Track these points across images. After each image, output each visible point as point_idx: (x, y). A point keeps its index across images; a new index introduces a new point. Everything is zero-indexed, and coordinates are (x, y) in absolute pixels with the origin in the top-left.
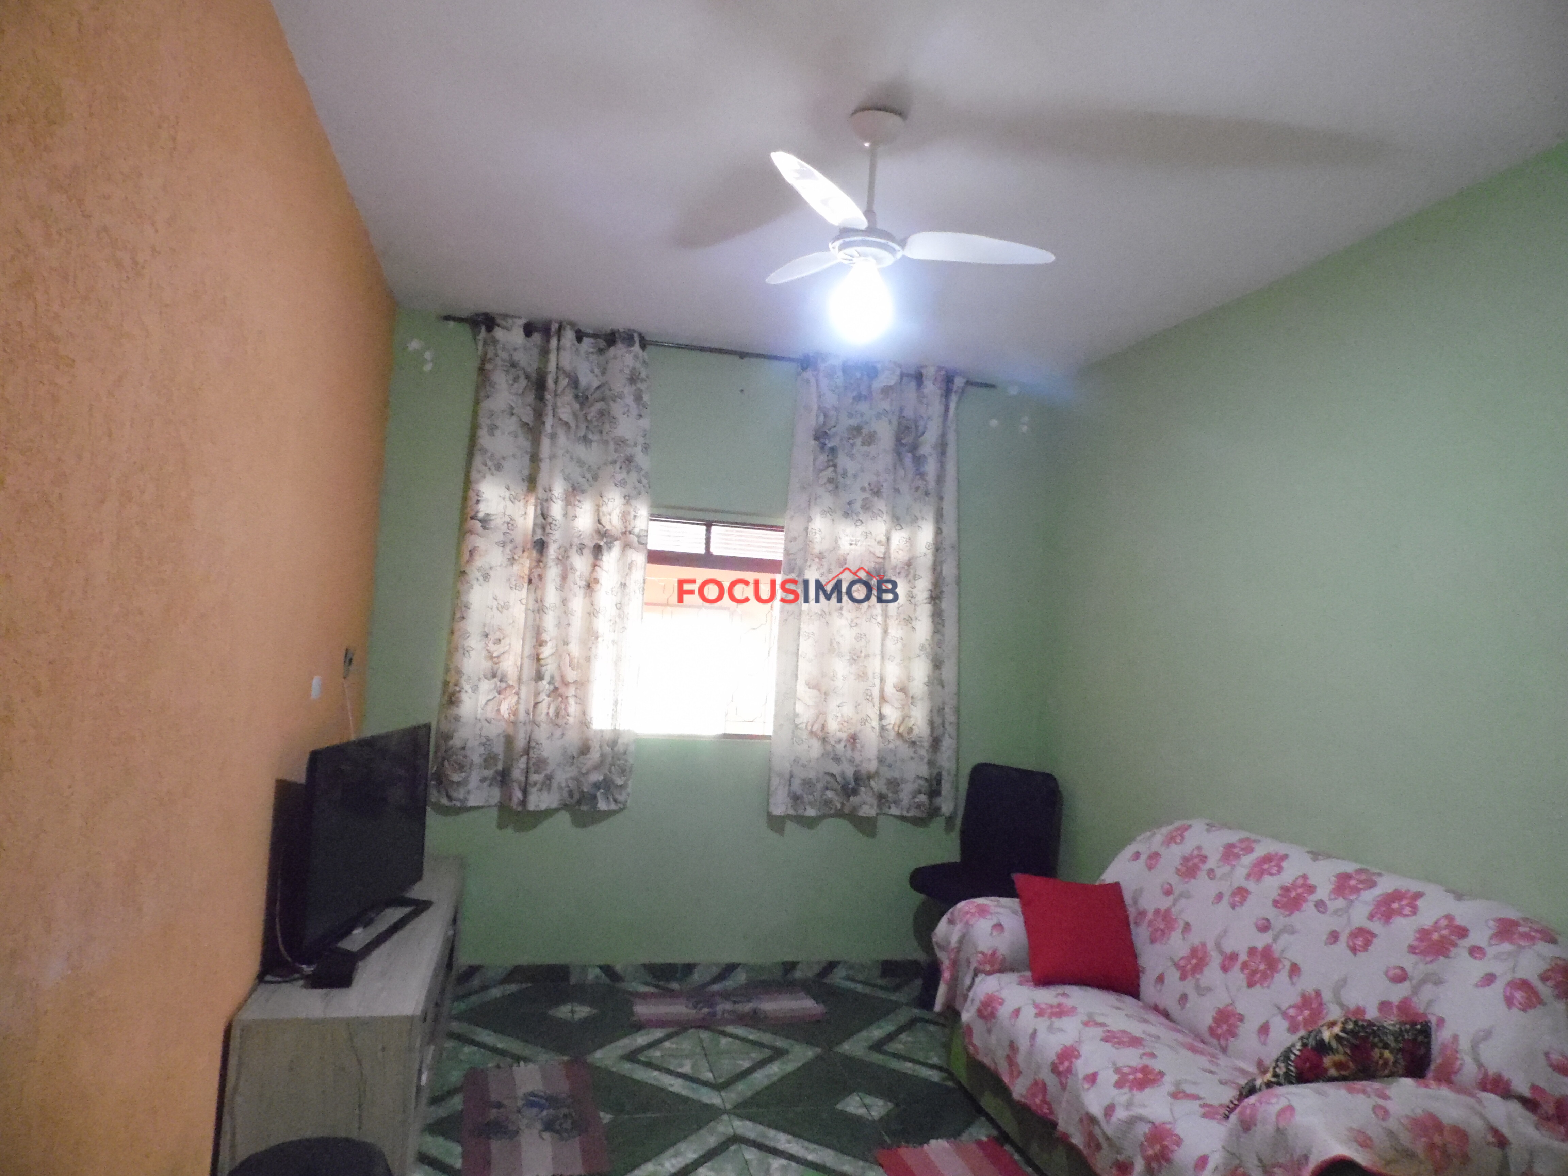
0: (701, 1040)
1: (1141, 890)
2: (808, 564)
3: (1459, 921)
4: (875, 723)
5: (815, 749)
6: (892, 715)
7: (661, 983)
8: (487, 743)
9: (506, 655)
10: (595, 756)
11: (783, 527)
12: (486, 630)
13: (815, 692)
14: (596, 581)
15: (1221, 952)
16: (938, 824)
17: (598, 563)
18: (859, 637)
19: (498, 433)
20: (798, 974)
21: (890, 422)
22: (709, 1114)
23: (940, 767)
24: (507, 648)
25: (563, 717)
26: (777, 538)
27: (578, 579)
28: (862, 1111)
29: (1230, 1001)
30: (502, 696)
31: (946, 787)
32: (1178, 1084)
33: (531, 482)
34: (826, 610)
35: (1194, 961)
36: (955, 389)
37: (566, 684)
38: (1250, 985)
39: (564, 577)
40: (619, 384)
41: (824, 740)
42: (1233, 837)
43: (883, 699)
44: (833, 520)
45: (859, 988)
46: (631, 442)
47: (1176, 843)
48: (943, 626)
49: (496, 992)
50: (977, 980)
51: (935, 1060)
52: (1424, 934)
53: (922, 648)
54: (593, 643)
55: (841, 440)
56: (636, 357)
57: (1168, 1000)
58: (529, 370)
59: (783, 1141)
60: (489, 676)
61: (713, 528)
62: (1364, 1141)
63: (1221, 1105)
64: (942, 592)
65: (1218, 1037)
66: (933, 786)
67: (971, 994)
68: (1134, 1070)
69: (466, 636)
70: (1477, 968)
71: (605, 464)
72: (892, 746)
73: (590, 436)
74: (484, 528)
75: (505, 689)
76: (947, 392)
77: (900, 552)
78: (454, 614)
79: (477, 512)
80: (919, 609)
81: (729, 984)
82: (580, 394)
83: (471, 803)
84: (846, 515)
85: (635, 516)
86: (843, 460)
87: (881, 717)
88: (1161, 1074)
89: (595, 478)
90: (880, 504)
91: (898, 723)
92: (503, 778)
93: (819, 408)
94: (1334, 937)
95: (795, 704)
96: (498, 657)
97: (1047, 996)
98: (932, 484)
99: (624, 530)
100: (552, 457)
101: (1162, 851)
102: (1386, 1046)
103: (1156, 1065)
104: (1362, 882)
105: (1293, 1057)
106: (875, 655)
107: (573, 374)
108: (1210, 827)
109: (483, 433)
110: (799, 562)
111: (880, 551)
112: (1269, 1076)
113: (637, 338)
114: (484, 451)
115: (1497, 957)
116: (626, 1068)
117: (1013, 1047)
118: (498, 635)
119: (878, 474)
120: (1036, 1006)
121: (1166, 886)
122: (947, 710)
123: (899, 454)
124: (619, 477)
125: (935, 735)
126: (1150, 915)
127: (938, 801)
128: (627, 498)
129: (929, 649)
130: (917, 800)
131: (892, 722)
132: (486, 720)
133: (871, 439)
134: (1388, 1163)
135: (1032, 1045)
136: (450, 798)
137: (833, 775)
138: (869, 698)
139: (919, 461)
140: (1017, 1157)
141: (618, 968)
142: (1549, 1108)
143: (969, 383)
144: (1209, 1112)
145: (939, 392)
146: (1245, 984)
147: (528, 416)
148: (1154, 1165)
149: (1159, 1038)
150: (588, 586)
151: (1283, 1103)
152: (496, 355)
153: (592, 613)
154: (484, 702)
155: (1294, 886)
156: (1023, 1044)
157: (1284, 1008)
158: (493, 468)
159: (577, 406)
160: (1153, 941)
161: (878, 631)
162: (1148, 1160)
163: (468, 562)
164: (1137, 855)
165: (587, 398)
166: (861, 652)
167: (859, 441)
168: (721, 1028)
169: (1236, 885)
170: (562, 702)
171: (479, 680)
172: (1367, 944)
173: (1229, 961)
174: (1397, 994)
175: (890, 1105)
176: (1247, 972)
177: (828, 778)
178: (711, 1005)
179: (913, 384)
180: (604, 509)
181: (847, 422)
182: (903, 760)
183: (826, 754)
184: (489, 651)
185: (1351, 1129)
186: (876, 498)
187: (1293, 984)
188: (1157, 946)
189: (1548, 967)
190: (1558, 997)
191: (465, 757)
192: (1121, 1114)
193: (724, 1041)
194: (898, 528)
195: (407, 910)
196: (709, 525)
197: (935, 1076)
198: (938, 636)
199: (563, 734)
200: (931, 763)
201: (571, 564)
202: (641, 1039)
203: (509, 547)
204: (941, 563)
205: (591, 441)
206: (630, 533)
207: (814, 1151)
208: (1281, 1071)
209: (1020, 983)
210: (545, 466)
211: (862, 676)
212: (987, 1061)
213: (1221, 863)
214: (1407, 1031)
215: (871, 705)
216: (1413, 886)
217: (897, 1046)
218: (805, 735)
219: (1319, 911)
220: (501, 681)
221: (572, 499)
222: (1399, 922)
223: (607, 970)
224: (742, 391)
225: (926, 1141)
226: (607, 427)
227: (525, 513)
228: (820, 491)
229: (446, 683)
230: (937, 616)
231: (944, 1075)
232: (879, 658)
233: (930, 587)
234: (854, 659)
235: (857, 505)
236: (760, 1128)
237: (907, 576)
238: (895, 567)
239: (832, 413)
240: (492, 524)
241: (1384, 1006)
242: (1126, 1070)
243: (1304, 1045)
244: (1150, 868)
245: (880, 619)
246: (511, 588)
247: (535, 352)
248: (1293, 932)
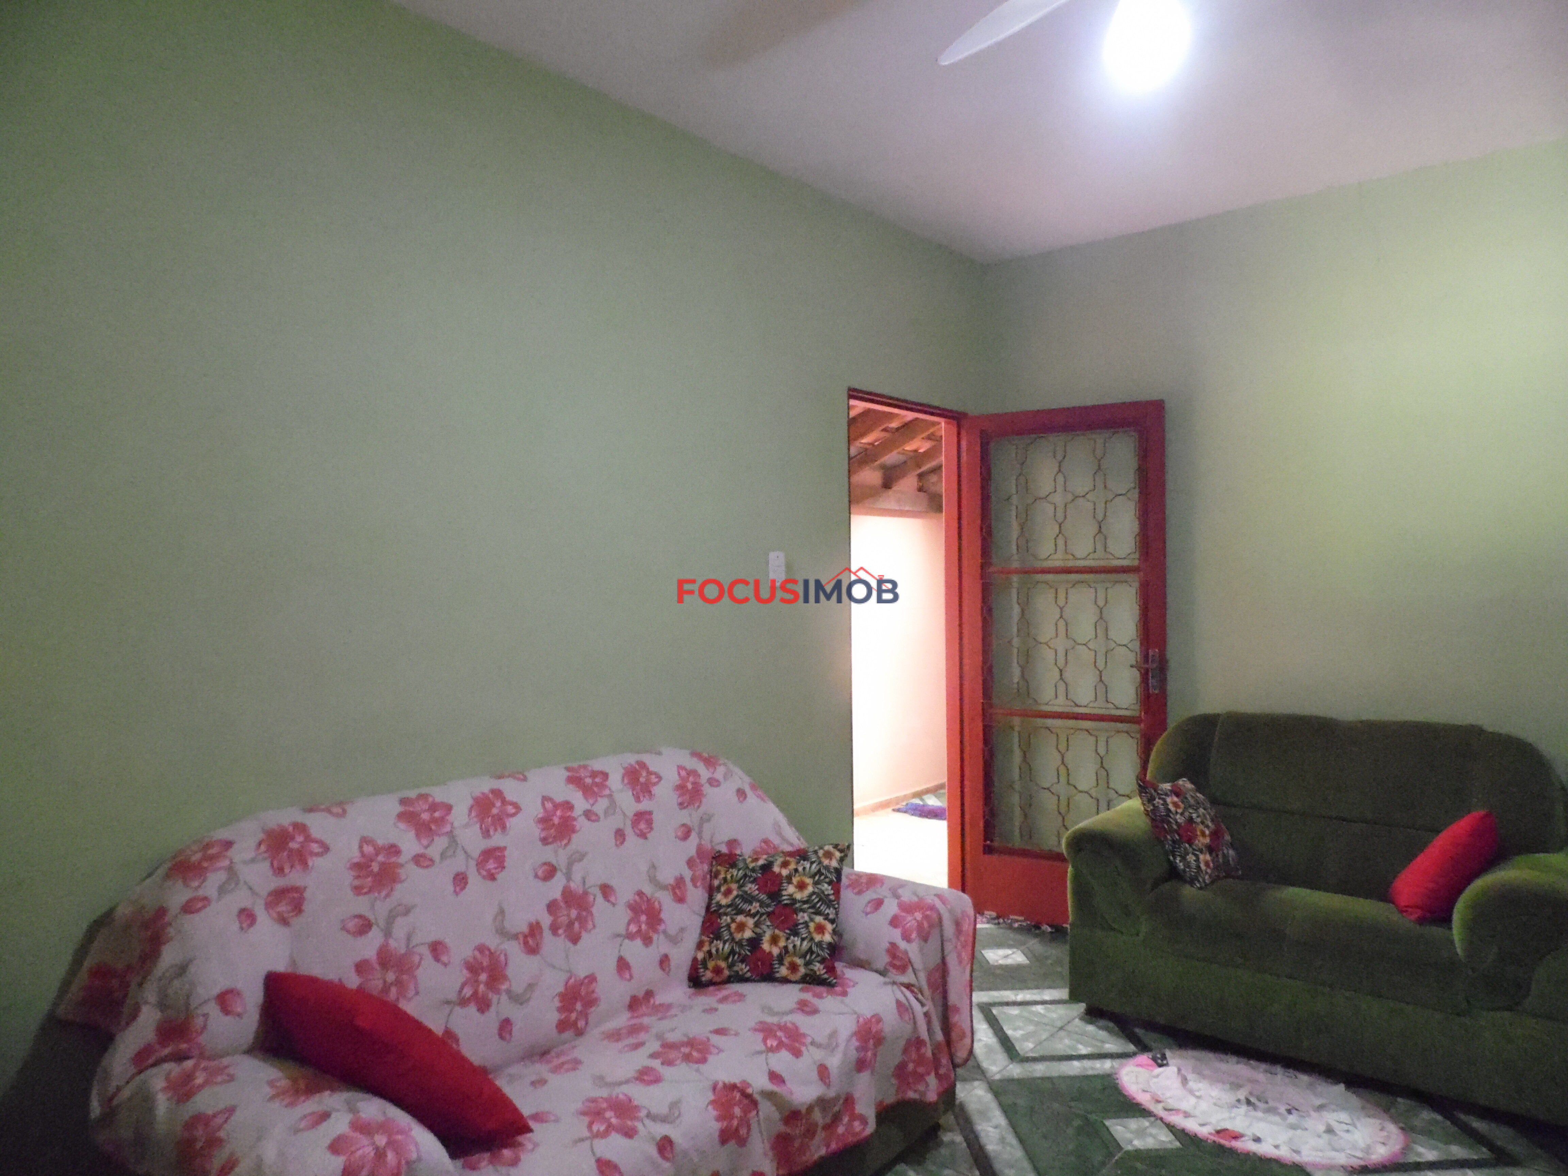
15: (514, 937)
47: (318, 854)
70: (728, 791)
94: (620, 835)
108: (326, 812)
115: (725, 778)
157: (623, 932)
164: (248, 915)
172: (650, 823)
173: (531, 938)
176: (561, 931)
187: (613, 904)
248: (582, 857)
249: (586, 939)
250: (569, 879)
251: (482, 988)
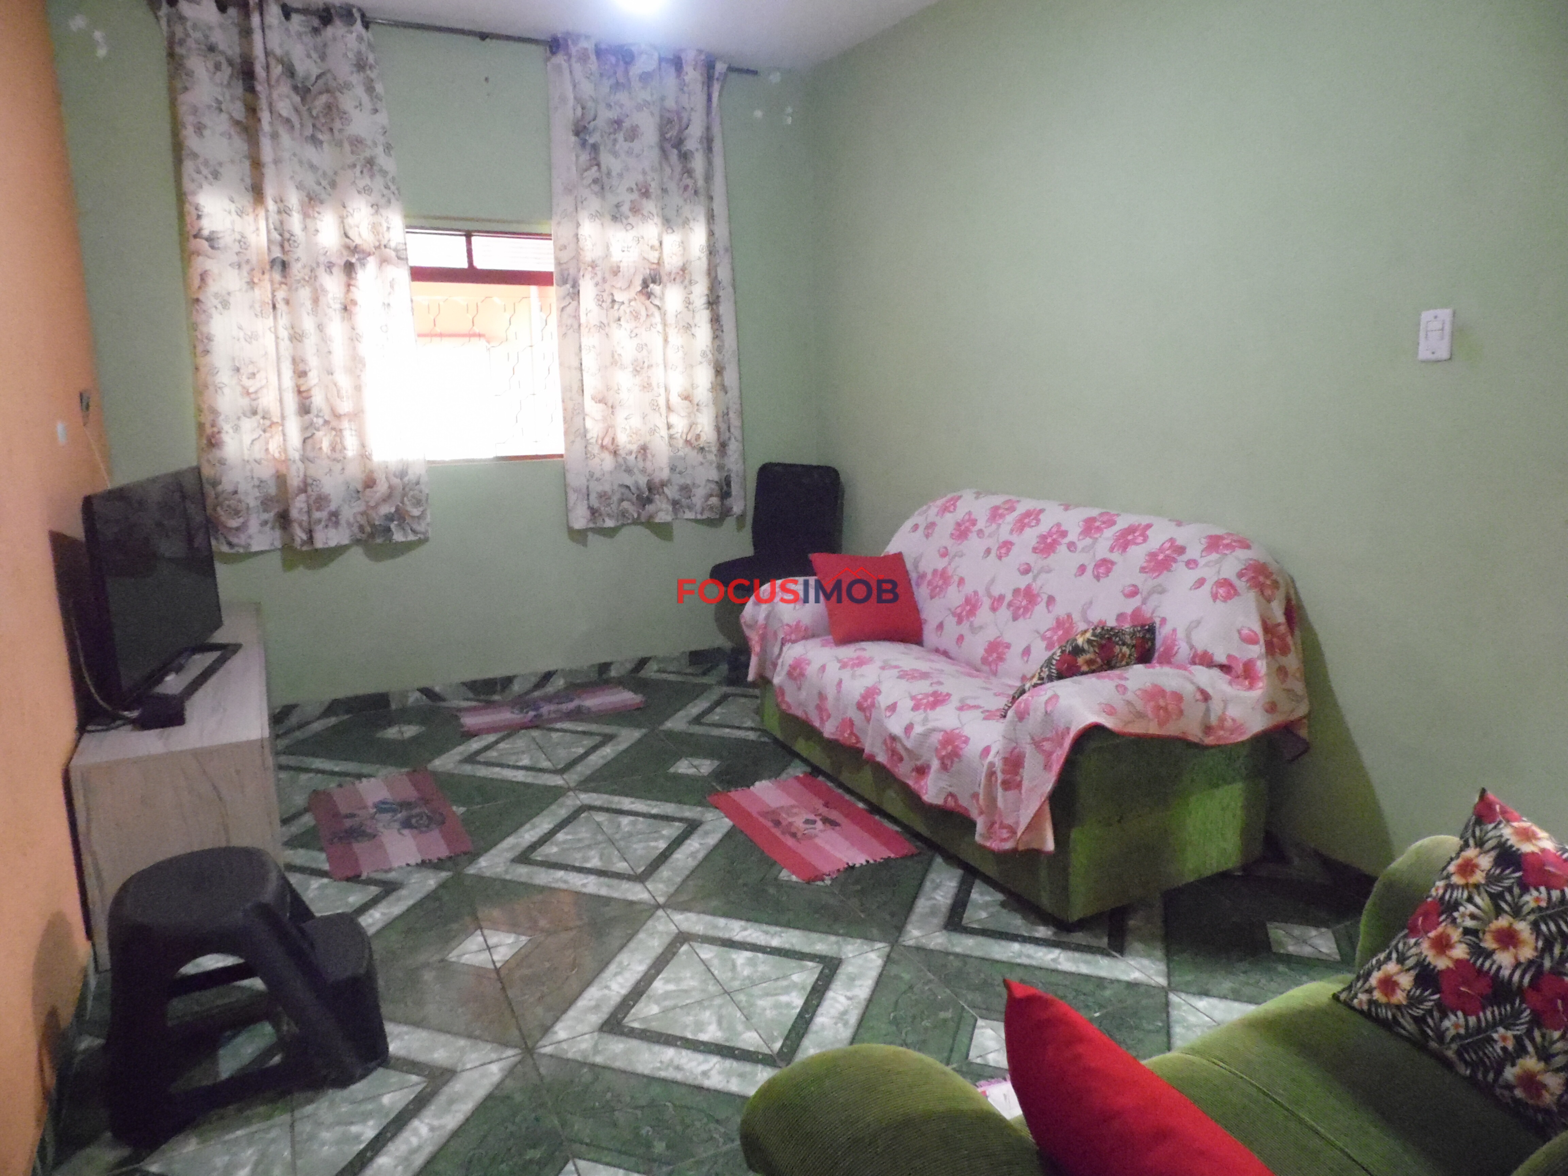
0: (534, 739)
1: (921, 556)
2: (581, 273)
3: (1180, 542)
4: (664, 432)
5: (608, 462)
6: (680, 424)
7: (482, 697)
8: (261, 484)
9: (265, 391)
10: (382, 488)
11: (550, 235)
12: (237, 365)
13: (601, 406)
14: (354, 302)
15: (990, 596)
16: (730, 523)
17: (352, 282)
18: (641, 347)
19: (206, 133)
20: (613, 673)
21: (652, 114)
22: (556, 793)
23: (729, 470)
24: (264, 382)
25: (341, 451)
26: (547, 246)
27: (331, 302)
28: (692, 771)
29: (999, 634)
30: (268, 435)
31: (735, 488)
32: (962, 700)
33: (257, 192)
34: (605, 322)
35: (968, 608)
36: (717, 75)
37: (338, 417)
38: (1015, 618)
39: (316, 301)
40: (344, 70)
41: (615, 453)
42: (997, 500)
43: (669, 408)
44: (602, 224)
45: (672, 677)
46: (369, 143)
47: (950, 512)
48: (722, 331)
49: (317, 726)
50: (785, 649)
51: (749, 724)
52: (1152, 556)
53: (704, 354)
54: (361, 371)
55: (602, 136)
56: (360, 39)
57: (947, 641)
58: (229, 52)
59: (627, 803)
60: (248, 414)
61: (474, 239)
62: (1110, 711)
63: (998, 710)
64: (718, 297)
65: (989, 664)
66: (724, 489)
67: (780, 661)
68: (927, 695)
69: (214, 372)
70: (1193, 575)
71: (343, 168)
72: (681, 453)
73: (320, 136)
74: (212, 247)
75: (270, 426)
76: (709, 79)
77: (674, 257)
78: (195, 347)
79: (200, 230)
80: (697, 316)
81: (550, 689)
82: (299, 85)
83: (255, 548)
84: (615, 218)
85: (388, 228)
86: (606, 158)
87: (669, 427)
88: (949, 695)
89: (333, 184)
90: (650, 206)
91: (685, 431)
92: (284, 520)
93: (575, 98)
94: (1082, 569)
95: (584, 419)
96: (256, 392)
97: (848, 652)
98: (701, 183)
99: (377, 244)
100: (277, 162)
101: (937, 520)
102: (1124, 644)
103: (943, 689)
104: (1104, 523)
105: (1054, 662)
106: (657, 365)
107: (285, 59)
108: (978, 495)
109: (188, 132)
110: (572, 271)
111: (653, 256)
112: (1035, 680)
113: (357, 15)
114: (195, 156)
115: (1207, 565)
116: (468, 769)
117: (822, 697)
118: (251, 369)
119: (644, 173)
120: (839, 661)
121: (942, 550)
122: (731, 415)
123: (663, 150)
124: (361, 183)
125: (722, 440)
126: (929, 577)
127: (728, 502)
128: (376, 207)
129: (710, 356)
130: (709, 503)
131: (680, 431)
132: (256, 461)
133: (633, 134)
134: (1127, 723)
135: (839, 692)
136: (230, 544)
137: (628, 487)
138: (655, 407)
139: (685, 157)
140: (830, 784)
141: (437, 689)
142: (1239, 668)
143: (731, 69)
144: (989, 715)
145: (699, 78)
146: (1011, 619)
147: (238, 111)
148: (948, 762)
149: (943, 671)
150: (345, 309)
151: (1049, 694)
152: (188, 35)
153: (354, 338)
154: (249, 442)
155: (1050, 534)
156: (831, 693)
157: (1042, 632)
158: (210, 176)
159: (297, 99)
160: (932, 597)
161: (660, 340)
162: (942, 760)
163: (200, 288)
164: (916, 527)
165: (309, 90)
166: (644, 362)
167: (620, 136)
168: (551, 726)
169: (1001, 540)
170: (336, 435)
171: (239, 418)
172: (1108, 572)
173: (997, 603)
174: (1129, 606)
175: (716, 763)
176: (1012, 608)
177: (624, 490)
178: (537, 709)
179: (672, 70)
180: (350, 221)
181: (605, 115)
182: (693, 467)
183: (618, 466)
184: (244, 387)
185: (1100, 704)
186: (645, 199)
187: (1049, 612)
188: (937, 601)
189: (1244, 567)
190: (1250, 588)
191: (240, 501)
192: (918, 729)
193: (555, 736)
194: (670, 231)
195: (216, 655)
196: (468, 236)
197: (752, 736)
198: (718, 342)
199: (343, 469)
200: (720, 467)
201: (321, 285)
202: (475, 745)
203: (246, 268)
204: (716, 266)
205: (321, 142)
206: (385, 246)
207: (656, 806)
208: (1044, 675)
209: (823, 646)
210: (269, 172)
211: (647, 387)
212: (799, 713)
213: (988, 524)
214: (1139, 632)
215: (658, 415)
216: (1143, 520)
217: (715, 717)
218: (596, 450)
219: (1070, 550)
220: (264, 418)
221: (311, 212)
222: (1133, 550)
223: (427, 692)
224: (487, 79)
225: (753, 784)
226: (337, 125)
227: (258, 229)
228: (586, 193)
229: (201, 426)
230: (715, 320)
231: (758, 733)
232: (662, 367)
233: (706, 292)
234: (636, 371)
235: (625, 208)
236: (606, 796)
237: (682, 282)
238: (670, 273)
239: (590, 104)
240: (221, 243)
241: (1121, 617)
242: (920, 697)
243: (1063, 652)
244: (927, 536)
245: (660, 327)
246: (256, 315)
247: (235, 31)
248: (1049, 571)
249: (1021, 622)
250: (1034, 580)
251: (964, 613)
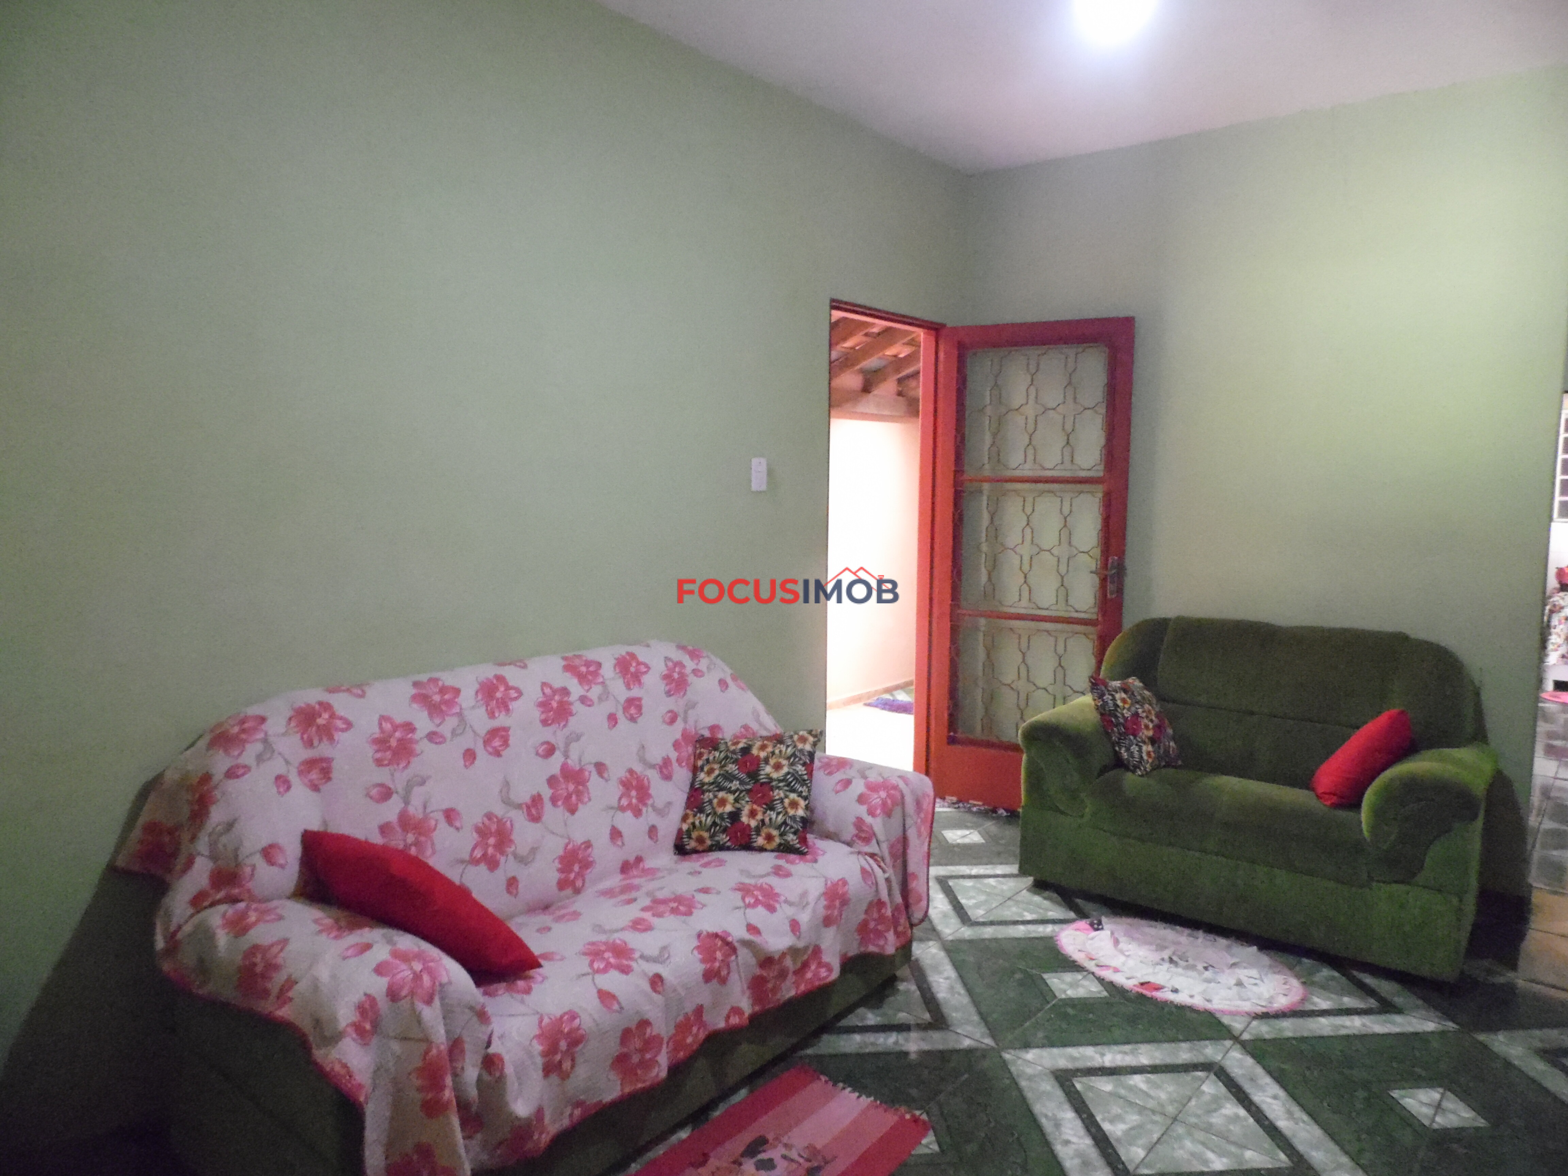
15: (518, 807)
35: (492, 840)
52: (666, 679)
94: (613, 719)
115: (708, 668)
121: (374, 790)
155: (546, 697)
169: (482, 731)
172: (639, 709)
173: (534, 808)
213: (436, 720)
219: (587, 705)
248: (578, 738)
249: (582, 810)
250: (567, 756)
251: (490, 851)
